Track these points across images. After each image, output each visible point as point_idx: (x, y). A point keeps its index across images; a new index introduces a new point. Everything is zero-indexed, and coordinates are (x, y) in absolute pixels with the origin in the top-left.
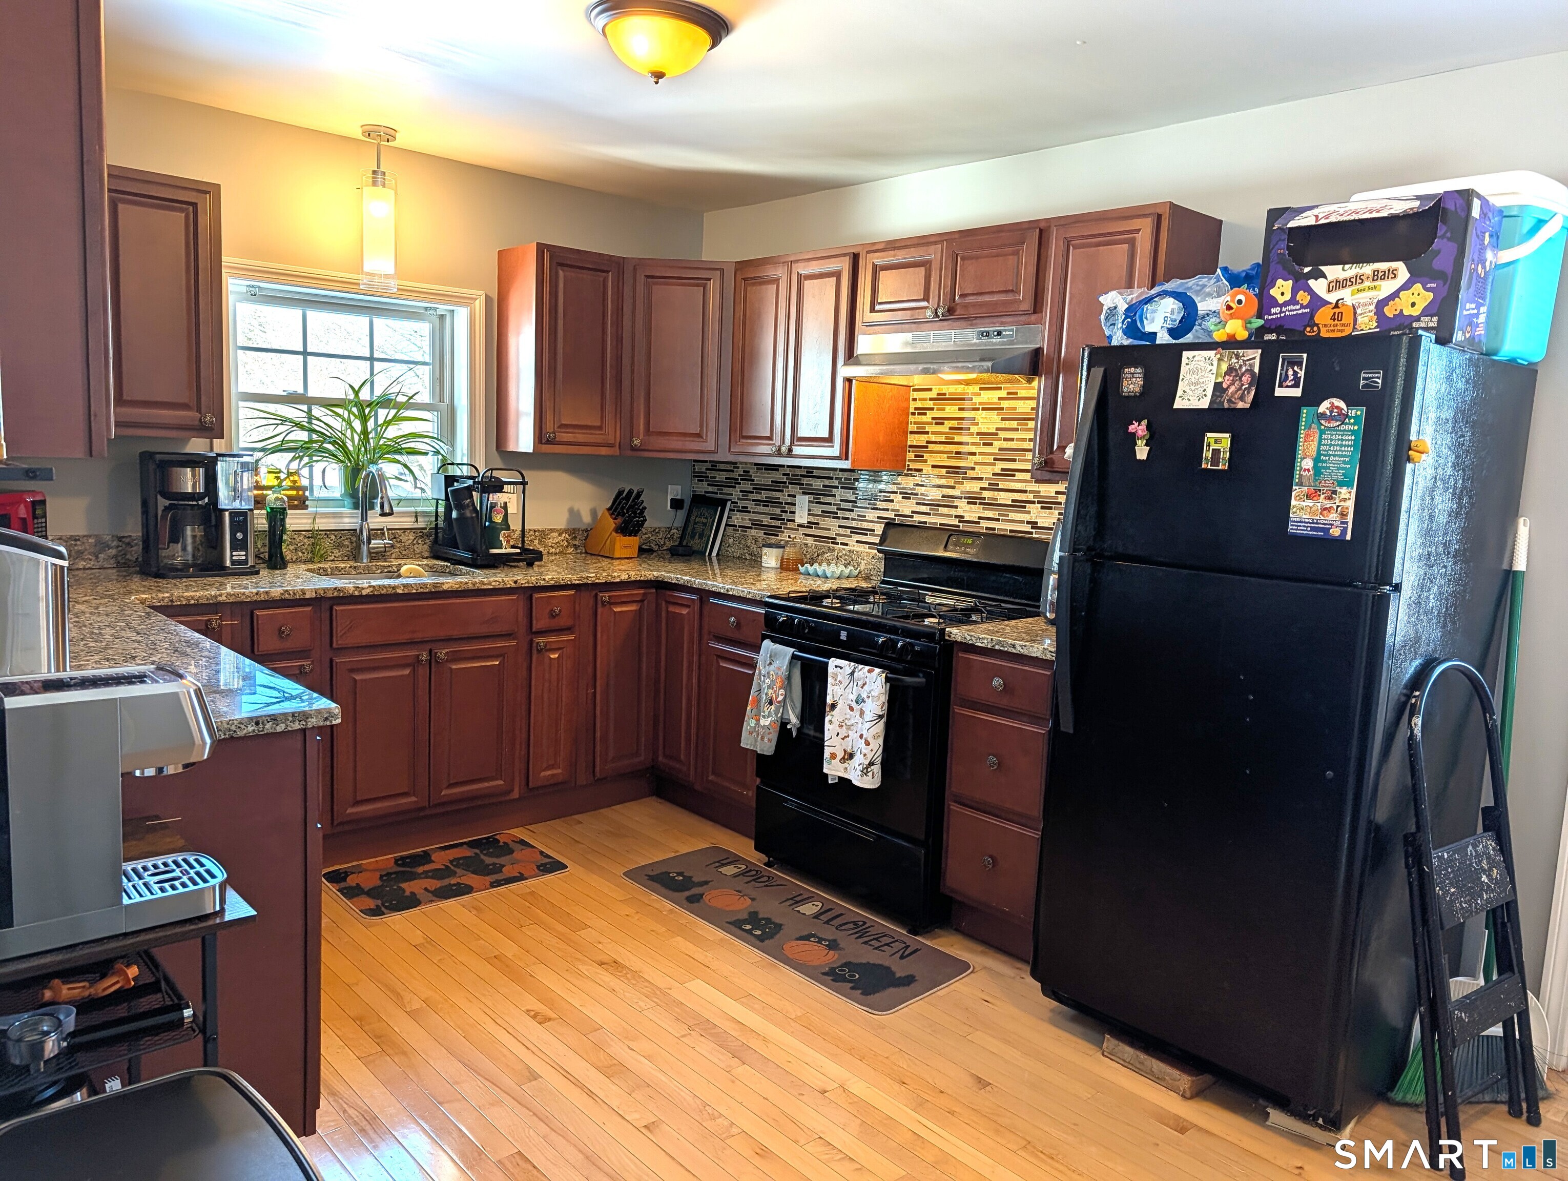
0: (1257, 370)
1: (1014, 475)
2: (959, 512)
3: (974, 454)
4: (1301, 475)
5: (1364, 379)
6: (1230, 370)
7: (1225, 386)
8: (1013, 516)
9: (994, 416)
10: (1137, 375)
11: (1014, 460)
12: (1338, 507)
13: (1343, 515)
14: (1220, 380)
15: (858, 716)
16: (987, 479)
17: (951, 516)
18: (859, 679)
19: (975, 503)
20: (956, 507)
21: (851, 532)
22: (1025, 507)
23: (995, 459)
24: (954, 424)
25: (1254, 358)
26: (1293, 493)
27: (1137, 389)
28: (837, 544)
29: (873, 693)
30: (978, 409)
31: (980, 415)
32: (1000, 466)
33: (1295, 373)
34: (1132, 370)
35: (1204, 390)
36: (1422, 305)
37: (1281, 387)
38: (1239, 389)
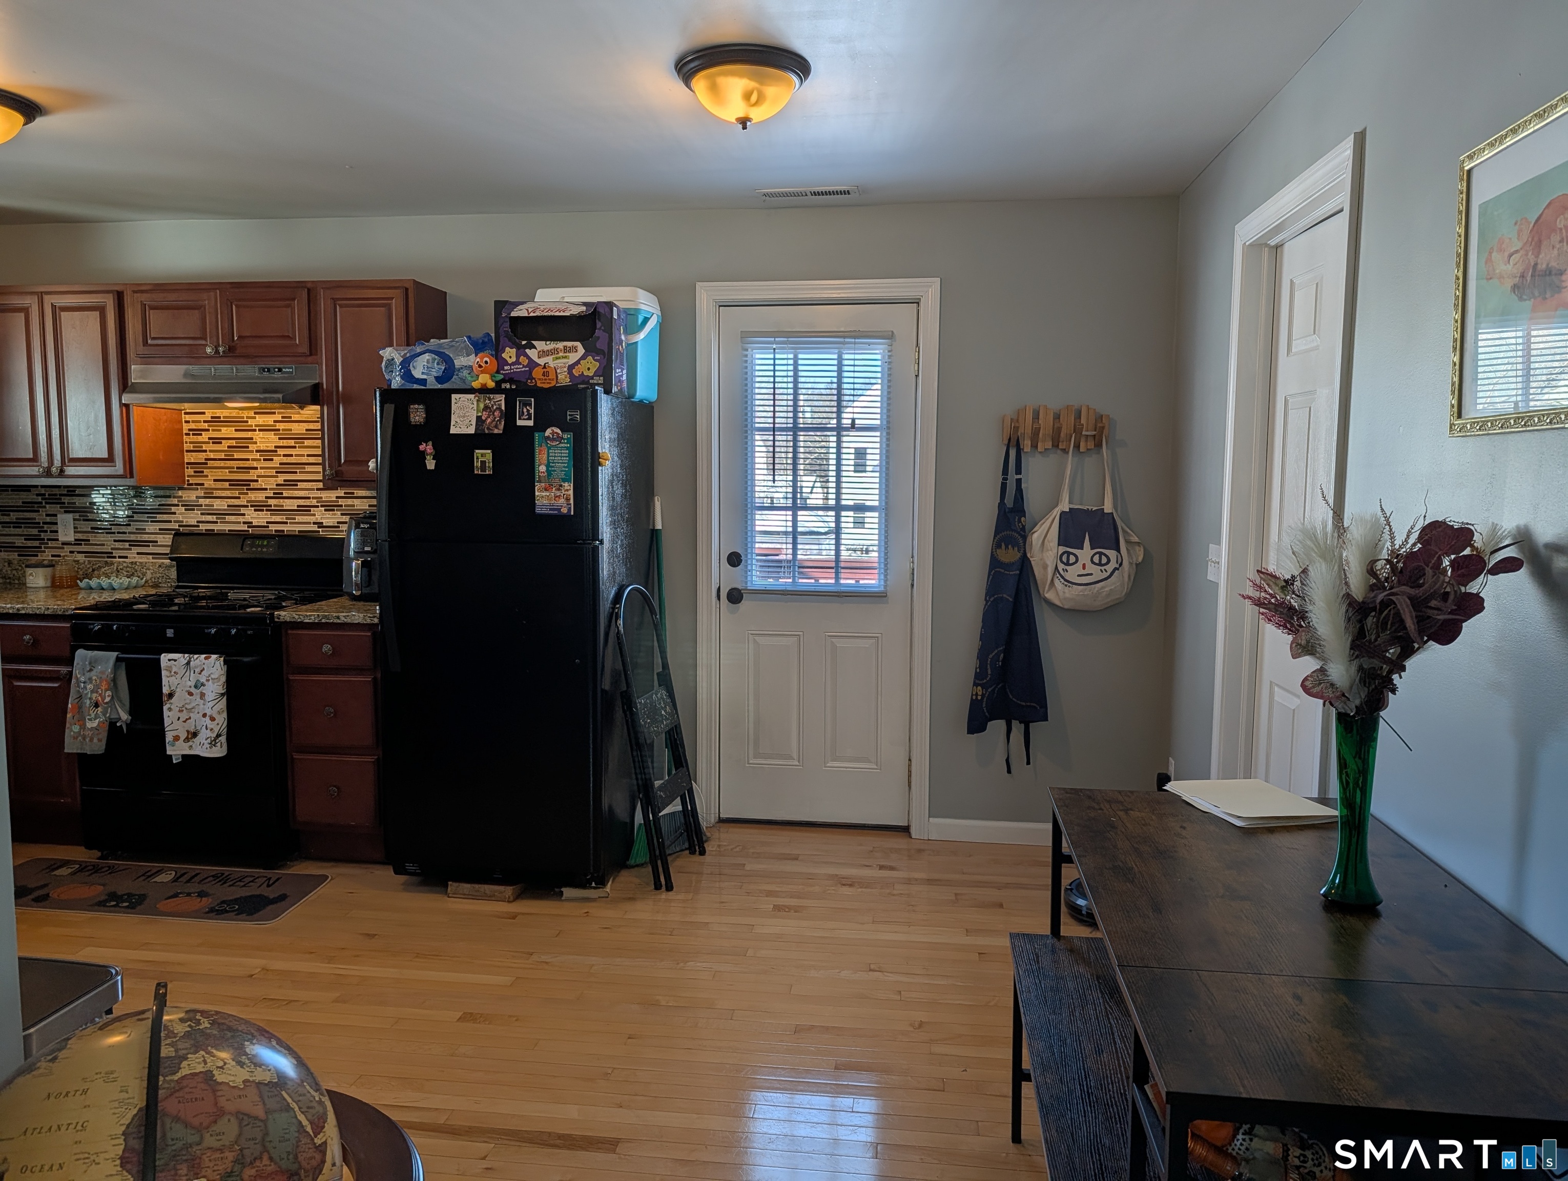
0: (503, 408)
1: (297, 485)
2: (247, 518)
3: (256, 468)
4: (539, 476)
5: (570, 415)
6: (486, 408)
7: (483, 418)
8: (299, 519)
9: (271, 435)
10: (420, 410)
11: (296, 473)
12: (564, 495)
13: (568, 499)
14: (480, 414)
15: (198, 699)
16: (271, 489)
17: (239, 523)
18: (196, 667)
19: (262, 510)
20: (244, 515)
21: (130, 545)
22: (310, 511)
23: (277, 472)
24: (233, 443)
25: (501, 400)
26: (536, 488)
27: (422, 420)
28: (115, 557)
29: (213, 676)
30: (255, 430)
31: (258, 436)
32: (281, 479)
33: (528, 411)
34: (416, 406)
35: (470, 421)
36: (594, 370)
37: (520, 419)
38: (493, 421)
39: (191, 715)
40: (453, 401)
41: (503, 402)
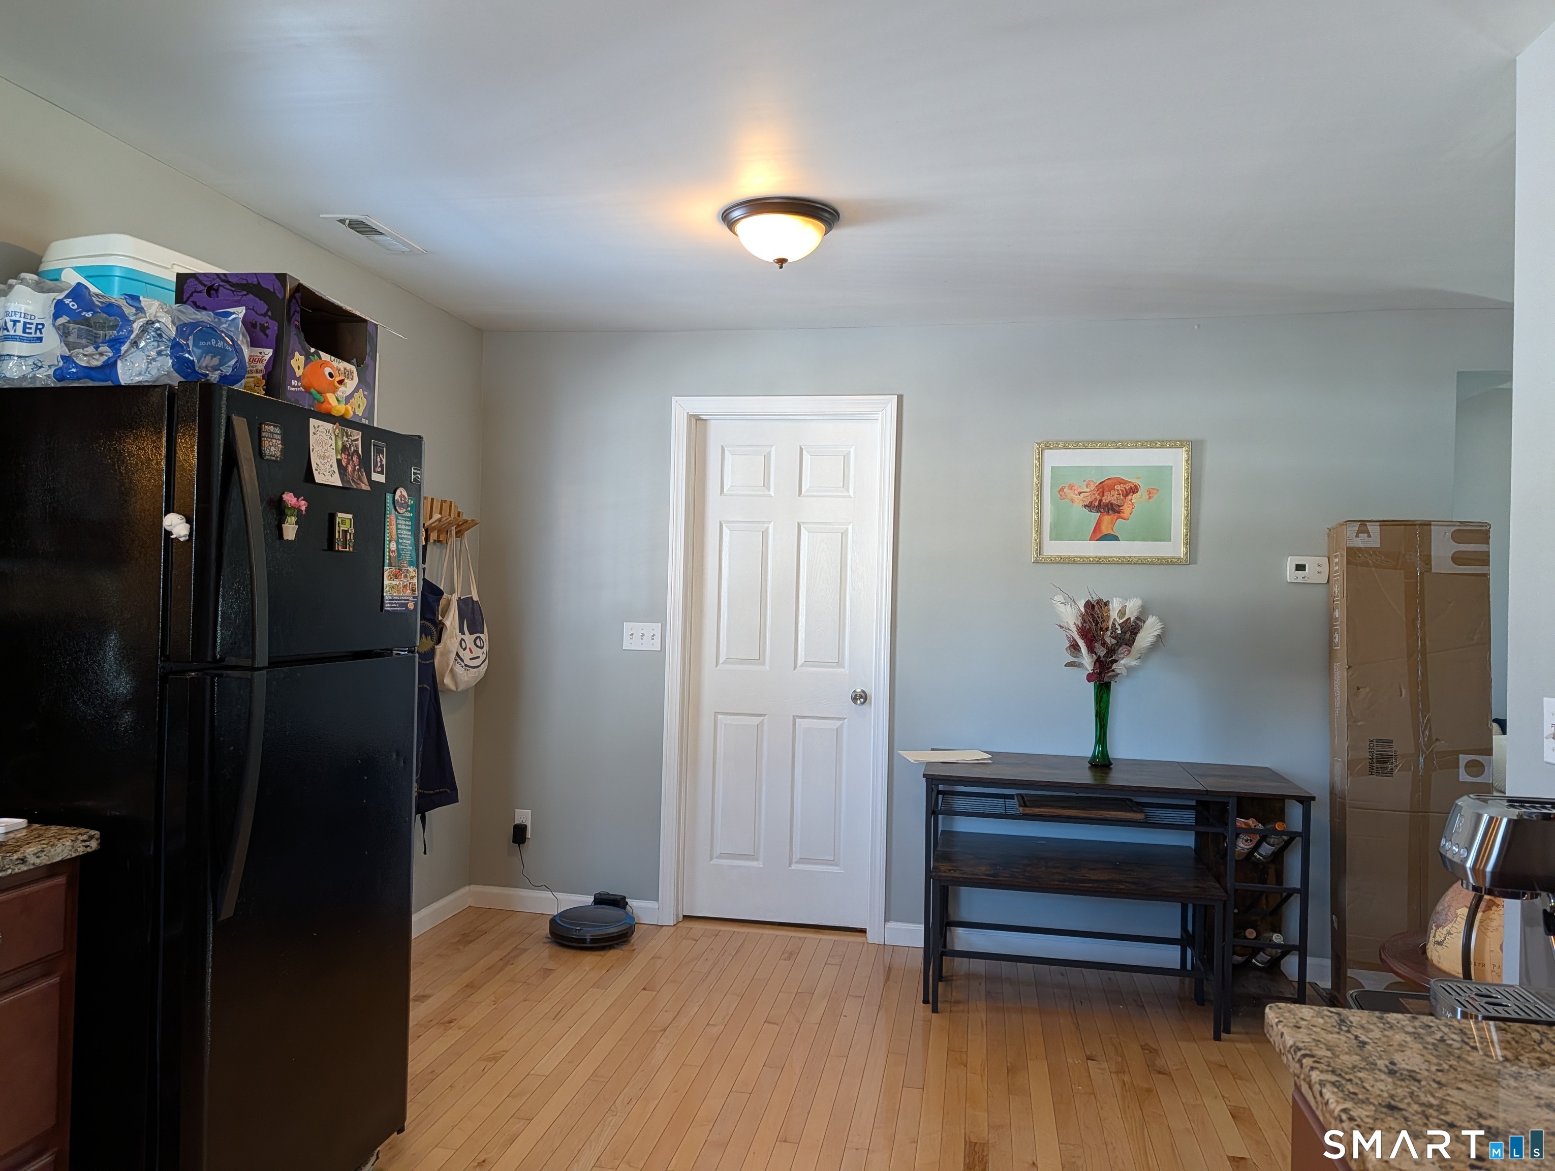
0: (360, 452)
4: (390, 556)
5: (415, 474)
6: (345, 449)
7: (344, 464)
10: (276, 436)
12: (410, 583)
13: (413, 591)
14: (339, 457)
25: (357, 440)
26: (386, 574)
27: (278, 454)
33: (381, 460)
34: (272, 428)
35: (331, 466)
36: (362, 408)
37: (374, 472)
38: (354, 470)
40: (312, 430)
41: (359, 442)
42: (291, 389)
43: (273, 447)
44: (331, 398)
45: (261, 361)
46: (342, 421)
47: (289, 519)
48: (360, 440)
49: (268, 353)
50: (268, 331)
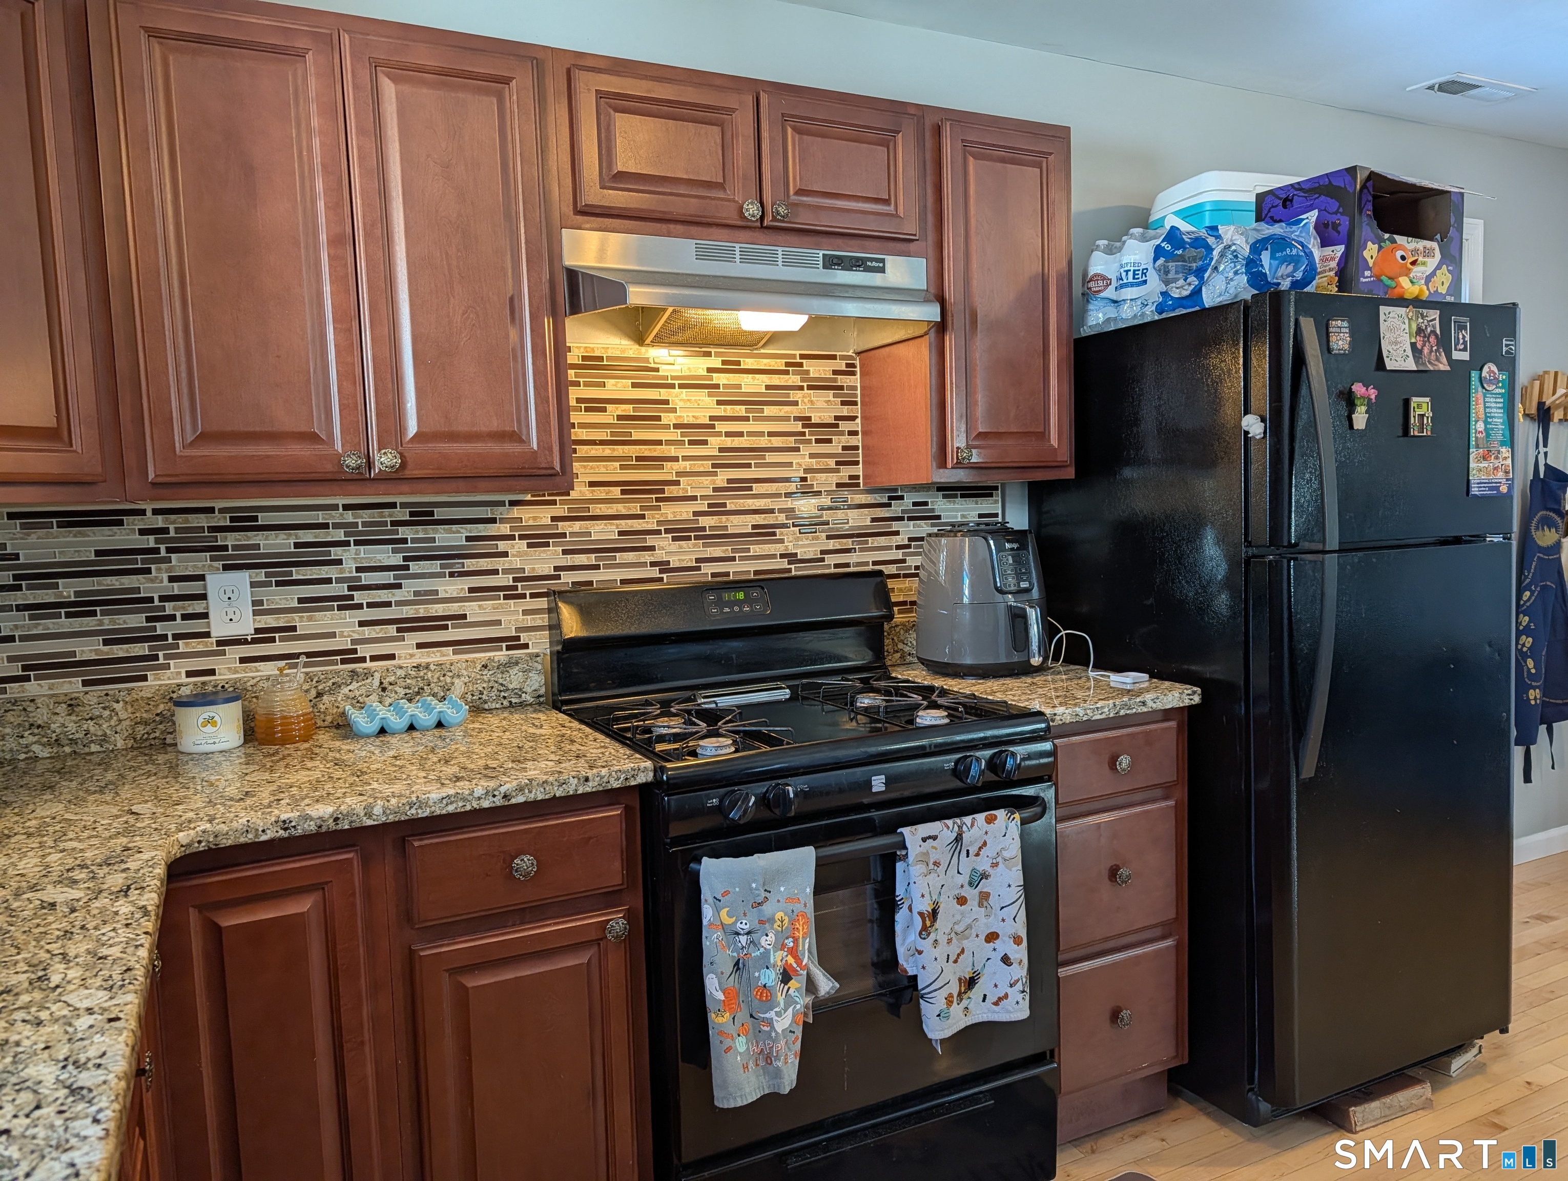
0: (1438, 332)
1: (750, 489)
2: (659, 555)
3: (676, 459)
4: (1476, 437)
5: (1507, 346)
6: (1420, 331)
7: (1419, 347)
8: (755, 549)
9: (704, 399)
10: (1343, 330)
11: (749, 466)
12: (1502, 465)
13: (1507, 472)
14: (1413, 340)
15: (976, 908)
16: (703, 497)
17: (644, 564)
18: (971, 843)
19: (688, 538)
20: (652, 548)
21: (399, 630)
22: (774, 534)
23: (714, 466)
24: (628, 409)
26: (1472, 457)
27: (1346, 347)
28: (363, 660)
29: (1006, 854)
30: (672, 386)
31: (677, 397)
32: (722, 478)
33: (1464, 337)
34: (1339, 323)
35: (1405, 351)
36: (1446, 285)
37: (1456, 350)
38: (1431, 351)
39: (966, 944)
40: (1382, 317)
41: (1437, 322)
42: (1364, 280)
43: (1341, 340)
44: (1404, 282)
45: (1333, 259)
46: (1418, 303)
47: (1358, 409)
48: (1438, 319)
49: (1340, 249)
50: (1339, 228)
